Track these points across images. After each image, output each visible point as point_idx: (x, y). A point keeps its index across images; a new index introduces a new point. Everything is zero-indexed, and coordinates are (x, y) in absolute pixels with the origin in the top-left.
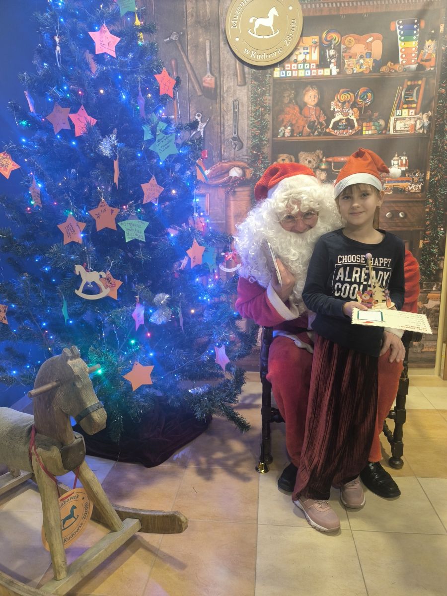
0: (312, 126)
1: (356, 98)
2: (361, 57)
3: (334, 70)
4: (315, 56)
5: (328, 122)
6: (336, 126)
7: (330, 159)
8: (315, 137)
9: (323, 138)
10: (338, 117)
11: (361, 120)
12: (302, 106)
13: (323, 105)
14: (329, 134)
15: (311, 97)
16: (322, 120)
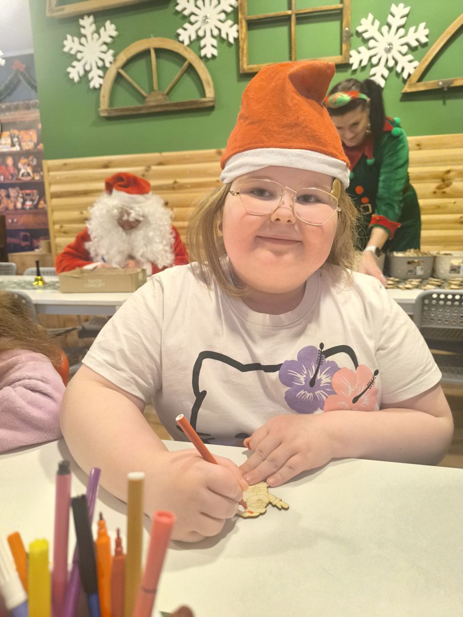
0: (12, 175)
1: (29, 161)
2: (29, 141)
3: (17, 148)
4: (9, 141)
5: (19, 173)
6: (23, 175)
7: (23, 192)
8: (14, 181)
9: (18, 181)
10: (23, 171)
11: (34, 172)
12: (7, 166)
13: (15, 165)
14: (19, 179)
15: (10, 161)
16: (16, 172)
